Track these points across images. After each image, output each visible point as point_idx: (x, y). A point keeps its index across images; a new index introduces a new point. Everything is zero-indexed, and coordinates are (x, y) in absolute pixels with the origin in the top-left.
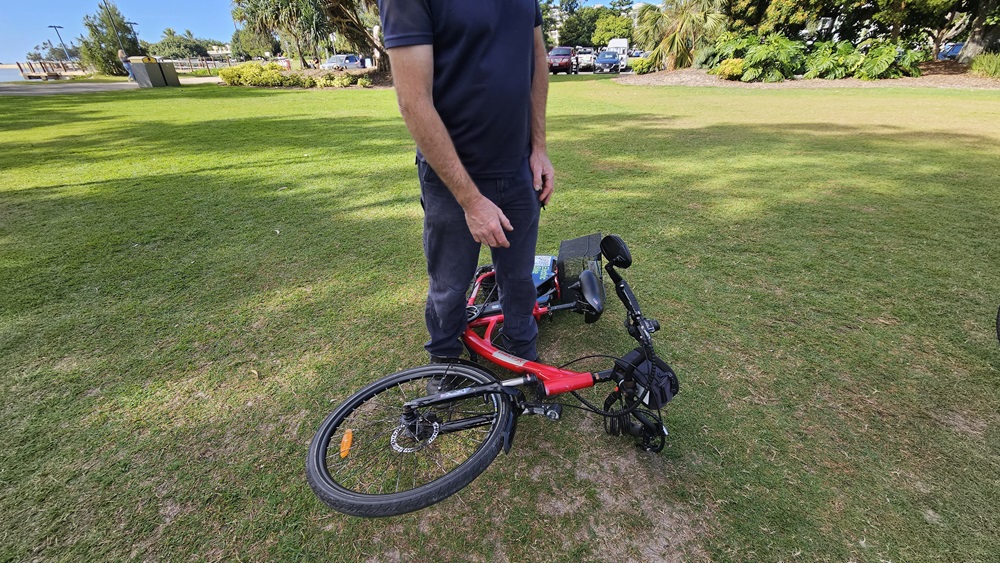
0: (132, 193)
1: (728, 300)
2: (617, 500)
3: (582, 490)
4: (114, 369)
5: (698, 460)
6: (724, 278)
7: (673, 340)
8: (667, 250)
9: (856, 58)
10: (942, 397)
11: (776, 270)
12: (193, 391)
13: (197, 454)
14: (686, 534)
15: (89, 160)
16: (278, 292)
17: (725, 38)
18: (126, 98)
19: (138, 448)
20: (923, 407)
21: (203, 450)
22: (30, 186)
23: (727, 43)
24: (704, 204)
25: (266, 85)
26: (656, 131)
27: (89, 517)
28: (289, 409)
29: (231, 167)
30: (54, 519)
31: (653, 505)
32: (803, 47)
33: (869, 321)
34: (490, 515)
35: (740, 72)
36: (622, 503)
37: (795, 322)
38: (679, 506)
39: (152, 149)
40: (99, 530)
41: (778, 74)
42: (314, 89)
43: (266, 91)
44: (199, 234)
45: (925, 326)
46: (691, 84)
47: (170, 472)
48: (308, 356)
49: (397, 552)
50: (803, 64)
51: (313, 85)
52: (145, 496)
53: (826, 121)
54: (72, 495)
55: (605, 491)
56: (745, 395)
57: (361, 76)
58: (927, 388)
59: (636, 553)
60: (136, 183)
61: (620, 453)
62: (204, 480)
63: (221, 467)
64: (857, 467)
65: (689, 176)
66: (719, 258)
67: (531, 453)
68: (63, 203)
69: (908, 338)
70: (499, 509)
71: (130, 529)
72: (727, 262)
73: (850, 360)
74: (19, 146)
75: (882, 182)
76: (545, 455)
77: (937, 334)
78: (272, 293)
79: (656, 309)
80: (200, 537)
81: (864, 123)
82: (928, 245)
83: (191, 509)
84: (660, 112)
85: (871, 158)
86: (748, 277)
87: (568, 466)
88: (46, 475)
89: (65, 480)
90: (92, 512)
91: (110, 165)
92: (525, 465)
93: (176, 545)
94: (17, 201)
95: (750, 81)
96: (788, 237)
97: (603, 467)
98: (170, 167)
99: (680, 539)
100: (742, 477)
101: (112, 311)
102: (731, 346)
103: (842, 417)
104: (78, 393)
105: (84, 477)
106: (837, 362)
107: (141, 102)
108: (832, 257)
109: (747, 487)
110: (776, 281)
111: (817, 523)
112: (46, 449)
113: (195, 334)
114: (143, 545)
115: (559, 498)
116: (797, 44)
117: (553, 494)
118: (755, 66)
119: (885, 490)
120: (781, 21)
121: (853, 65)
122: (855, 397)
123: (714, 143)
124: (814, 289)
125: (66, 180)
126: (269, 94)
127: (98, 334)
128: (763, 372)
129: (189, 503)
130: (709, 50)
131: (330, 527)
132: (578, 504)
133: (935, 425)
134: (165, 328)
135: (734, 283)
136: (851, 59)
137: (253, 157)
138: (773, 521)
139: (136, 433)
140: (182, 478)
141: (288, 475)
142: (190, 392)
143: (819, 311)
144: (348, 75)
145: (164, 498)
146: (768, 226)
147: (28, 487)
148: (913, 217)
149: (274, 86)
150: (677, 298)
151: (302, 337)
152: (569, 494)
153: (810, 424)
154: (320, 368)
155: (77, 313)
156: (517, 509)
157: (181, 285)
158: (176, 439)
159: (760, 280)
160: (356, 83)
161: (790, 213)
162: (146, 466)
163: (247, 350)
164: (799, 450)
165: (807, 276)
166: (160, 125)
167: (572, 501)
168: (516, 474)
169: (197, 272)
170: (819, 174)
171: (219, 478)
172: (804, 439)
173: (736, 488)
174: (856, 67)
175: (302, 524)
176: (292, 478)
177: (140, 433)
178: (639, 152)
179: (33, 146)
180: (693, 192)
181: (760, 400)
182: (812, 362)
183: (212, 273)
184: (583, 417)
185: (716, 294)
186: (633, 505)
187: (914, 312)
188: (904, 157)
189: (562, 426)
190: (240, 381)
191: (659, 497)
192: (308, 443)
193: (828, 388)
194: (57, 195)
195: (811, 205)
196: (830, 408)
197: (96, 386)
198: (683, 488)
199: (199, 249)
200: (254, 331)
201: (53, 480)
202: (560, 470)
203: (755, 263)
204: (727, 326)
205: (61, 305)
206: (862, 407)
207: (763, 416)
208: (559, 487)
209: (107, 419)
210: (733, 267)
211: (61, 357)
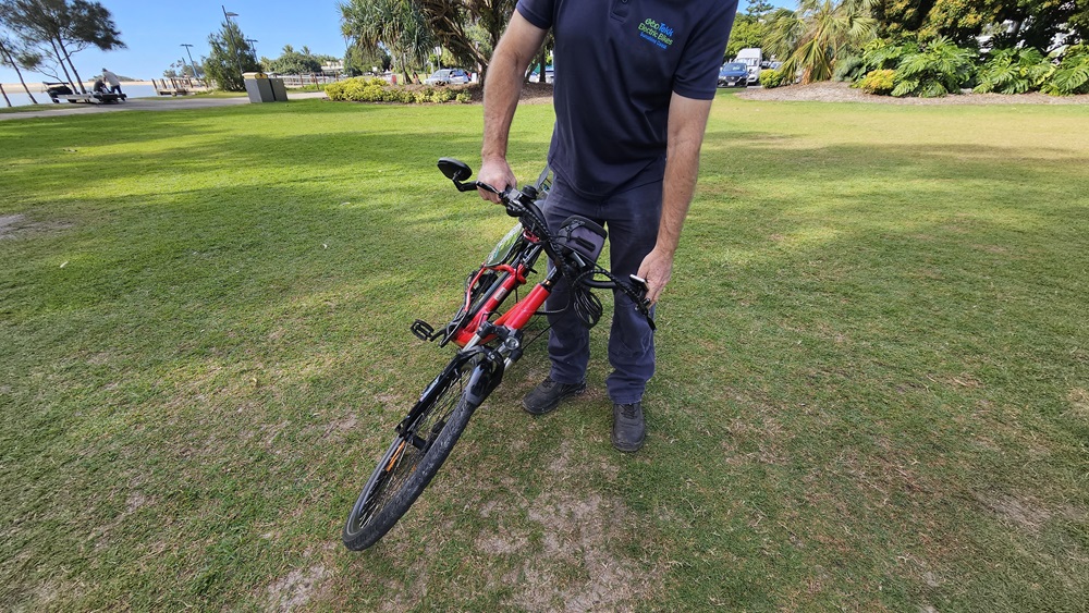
0: (209, 204)
1: (774, 343)
2: (561, 546)
3: (528, 532)
4: (136, 366)
5: (669, 515)
6: (778, 319)
7: (690, 383)
8: (724, 285)
10: (1000, 479)
11: (845, 314)
12: (194, 393)
13: (177, 452)
14: (623, 593)
15: (184, 171)
16: (305, 304)
17: (875, 45)
18: (236, 113)
19: (130, 441)
20: (970, 486)
21: (184, 449)
22: (126, 194)
23: (877, 51)
24: (789, 235)
25: (367, 100)
26: (766, 151)
27: (68, 498)
28: (273, 419)
29: (305, 180)
30: (40, 496)
31: (598, 557)
32: (974, 55)
33: (941, 380)
34: (425, 545)
35: (890, 85)
36: (564, 551)
37: (845, 375)
38: (627, 562)
39: (241, 162)
40: (72, 511)
41: (939, 87)
42: (413, 105)
43: (366, 105)
44: (252, 245)
45: (1014, 392)
46: (828, 99)
47: (149, 466)
48: (309, 369)
49: (323, 568)
50: (973, 75)
51: (413, 100)
52: (119, 484)
53: (985, 144)
54: (62, 476)
55: (552, 536)
56: (751, 451)
57: (461, 91)
58: (986, 465)
59: (560, 603)
60: (215, 193)
61: (584, 497)
62: (173, 477)
63: (194, 467)
64: (857, 546)
65: (784, 202)
66: (782, 296)
67: (490, 487)
68: (146, 212)
69: (985, 404)
70: (436, 540)
71: (97, 514)
72: (789, 302)
73: (896, 423)
74: (131, 157)
75: (1028, 217)
76: (503, 490)
77: (1026, 402)
78: (299, 306)
79: (685, 348)
80: (152, 529)
81: (1035, 146)
82: (1059, 294)
83: (153, 502)
84: (778, 131)
85: (1026, 187)
86: (809, 323)
87: (523, 506)
88: (48, 457)
89: (61, 463)
90: (73, 494)
91: (200, 177)
92: (479, 499)
93: (128, 533)
94: (111, 207)
95: (903, 96)
96: (877, 277)
97: (559, 510)
98: (251, 179)
99: (613, 598)
100: (710, 540)
101: (151, 314)
102: (754, 395)
103: (860, 487)
104: (99, 386)
105: (77, 462)
106: (881, 424)
107: (248, 116)
108: (925, 303)
109: (712, 551)
110: (842, 326)
111: (779, 602)
112: (57, 434)
113: (216, 340)
114: (102, 529)
115: (501, 537)
116: (967, 52)
117: (497, 532)
118: (910, 78)
119: (882, 576)
120: (948, 25)
121: (1040, 77)
122: (887, 466)
123: (830, 166)
124: (886, 339)
125: (157, 190)
126: (367, 110)
127: (134, 333)
128: (783, 428)
129: (154, 496)
130: (853, 60)
131: (269, 535)
132: (519, 545)
133: (977, 509)
134: (190, 332)
135: (789, 325)
136: (1037, 70)
137: (331, 171)
138: (728, 591)
139: (133, 427)
140: (156, 473)
141: (248, 481)
142: (192, 394)
143: (881, 365)
144: (448, 90)
145: (135, 489)
146: (858, 263)
147: (31, 465)
148: (1053, 261)
149: (374, 101)
150: (713, 338)
151: (310, 350)
152: (514, 534)
153: (817, 491)
154: (316, 382)
155: (124, 312)
156: (454, 542)
157: (220, 292)
158: (165, 436)
159: (822, 325)
160: (455, 98)
161: (890, 247)
162: (130, 459)
163: (256, 358)
164: (792, 519)
165: (882, 322)
166: (257, 138)
167: (514, 542)
168: (467, 507)
169: (236, 283)
170: (949, 205)
171: (189, 477)
172: (803, 505)
173: (698, 550)
174: (1043, 79)
175: (244, 529)
176: (252, 484)
177: (136, 428)
178: (734, 175)
179: (143, 157)
180: (781, 221)
181: (768, 458)
182: (847, 421)
183: (252, 282)
184: (558, 456)
185: (761, 337)
186: (576, 553)
187: (1005, 373)
188: (1070, 188)
189: (532, 462)
190: (240, 388)
191: (607, 548)
192: (278, 452)
193: (855, 452)
194: (146, 203)
195: (922, 242)
196: (850, 476)
197: (116, 381)
198: (638, 543)
199: (249, 260)
200: (269, 341)
201: (52, 462)
202: (514, 508)
203: (822, 304)
204: (761, 372)
205: (113, 304)
206: (889, 478)
207: (764, 475)
208: (506, 525)
209: (115, 411)
210: (794, 308)
211: (98, 352)
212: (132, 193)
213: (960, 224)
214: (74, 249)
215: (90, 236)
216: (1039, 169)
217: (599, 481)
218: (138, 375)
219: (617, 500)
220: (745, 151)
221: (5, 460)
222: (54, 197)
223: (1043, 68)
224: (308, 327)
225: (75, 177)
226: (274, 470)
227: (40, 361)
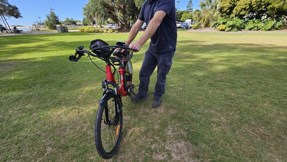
0: (52, 60)
1: (216, 96)
2: (177, 156)
3: (167, 153)
4: (40, 108)
5: (204, 146)
6: (215, 89)
7: (198, 108)
8: (199, 80)
9: (261, 24)
11: (232, 88)
12: (60, 115)
13: (59, 133)
15: (43, 51)
16: (86, 88)
17: (220, 19)
18: (54, 35)
19: (43, 131)
20: (279, 134)
21: (60, 133)
22: (27, 58)
23: (221, 20)
24: (211, 67)
25: (90, 32)
26: (198, 45)
27: (28, 149)
28: (85, 122)
30: (19, 149)
31: (188, 159)
32: (244, 21)
33: (262, 105)
34: (138, 158)
35: (224, 29)
36: (178, 158)
37: (237, 104)
38: (196, 160)
39: (59, 49)
40: (30, 153)
41: (236, 29)
42: (103, 33)
43: (90, 33)
44: (67, 72)
45: (280, 107)
46: (210, 32)
47: (51, 138)
48: (92, 107)
50: (244, 26)
51: (103, 32)
52: (43, 144)
53: (251, 43)
54: (25, 143)
55: (174, 153)
56: (220, 126)
57: (116, 30)
58: (281, 127)
60: (53, 58)
61: (179, 142)
62: (59, 141)
63: (64, 138)
64: (256, 152)
65: (207, 58)
66: (214, 83)
67: (152, 140)
68: (35, 63)
69: (275, 111)
70: (141, 156)
71: (38, 154)
72: (217, 85)
73: (255, 117)
74: (27, 48)
75: (268, 62)
76: (156, 141)
77: (285, 110)
78: (85, 89)
79: (194, 98)
80: (56, 158)
81: (263, 44)
82: (282, 81)
83: (55, 149)
84: (200, 40)
85: (265, 54)
86: (223, 90)
87: (163, 145)
88: (19, 137)
89: (23, 138)
90: (29, 148)
91: (48, 53)
92: (150, 144)
93: (49, 160)
94: (24, 62)
95: (228, 31)
96: (237, 78)
97: (173, 146)
98: (63, 54)
100: (217, 152)
101: (42, 92)
102: (217, 111)
103: (251, 135)
104: (30, 114)
105: (28, 138)
106: (251, 117)
107: (58, 36)
108: (251, 84)
109: (219, 156)
110: (232, 91)
112: (20, 129)
113: (63, 99)
114: (41, 159)
115: (159, 155)
116: (242, 21)
117: (158, 153)
118: (229, 27)
119: (265, 160)
120: (237, 14)
122: (256, 129)
123: (215, 49)
124: (244, 94)
125: (36, 57)
126: (91, 34)
127: (38, 98)
128: (226, 119)
129: (54, 148)
130: (215, 22)
131: (92, 158)
132: (165, 157)
133: (283, 140)
134: (55, 97)
135: (219, 91)
136: (259, 25)
139: (43, 126)
140: (53, 140)
142: (59, 116)
143: (245, 101)
144: (112, 29)
145: (48, 145)
146: (231, 74)
147: (14, 140)
148: (278, 73)
149: (92, 32)
150: (200, 95)
151: (91, 102)
152: (163, 154)
153: (241, 137)
154: (95, 111)
155: (34, 92)
156: (146, 157)
157: (61, 85)
158: (54, 129)
159: (227, 91)
160: (114, 32)
161: (237, 70)
162: (45, 136)
163: (76, 104)
164: (236, 145)
165: (242, 90)
166: (62, 42)
167: (163, 156)
168: (147, 146)
169: (65, 82)
170: (248, 59)
171: (63, 141)
172: (238, 141)
173: (215, 156)
174: (261, 27)
175: (84, 156)
176: (83, 142)
177: (44, 127)
178: (192, 51)
179: (30, 48)
180: (208, 63)
181: (225, 128)
182: (242, 117)
183: (69, 82)
184: (169, 130)
185: (213, 94)
186: (182, 159)
187: (277, 102)
188: (275, 54)
189: (162, 132)
190: (73, 113)
191: (190, 157)
192: (89, 132)
193: (247, 125)
194: (34, 60)
195: (245, 68)
196: (247, 132)
197: (35, 113)
198: (198, 154)
199: (67, 76)
200: (78, 99)
201: (20, 138)
202: (160, 146)
203: (226, 85)
204: (216, 104)
205: (30, 90)
206: (258, 132)
207: (225, 133)
208: (160, 151)
209: (37, 122)
210: (219, 86)
211: (28, 104)
212: (29, 58)
213: (252, 63)
214: (15, 74)
215: (19, 70)
216: (266, 49)
217: (182, 137)
218: (42, 111)
219: (189, 142)
220: (193, 45)
221: (6, 138)
222: (6, 59)
223: (260, 24)
224: (88, 95)
225: (11, 53)
226: (89, 138)
227: (11, 107)
